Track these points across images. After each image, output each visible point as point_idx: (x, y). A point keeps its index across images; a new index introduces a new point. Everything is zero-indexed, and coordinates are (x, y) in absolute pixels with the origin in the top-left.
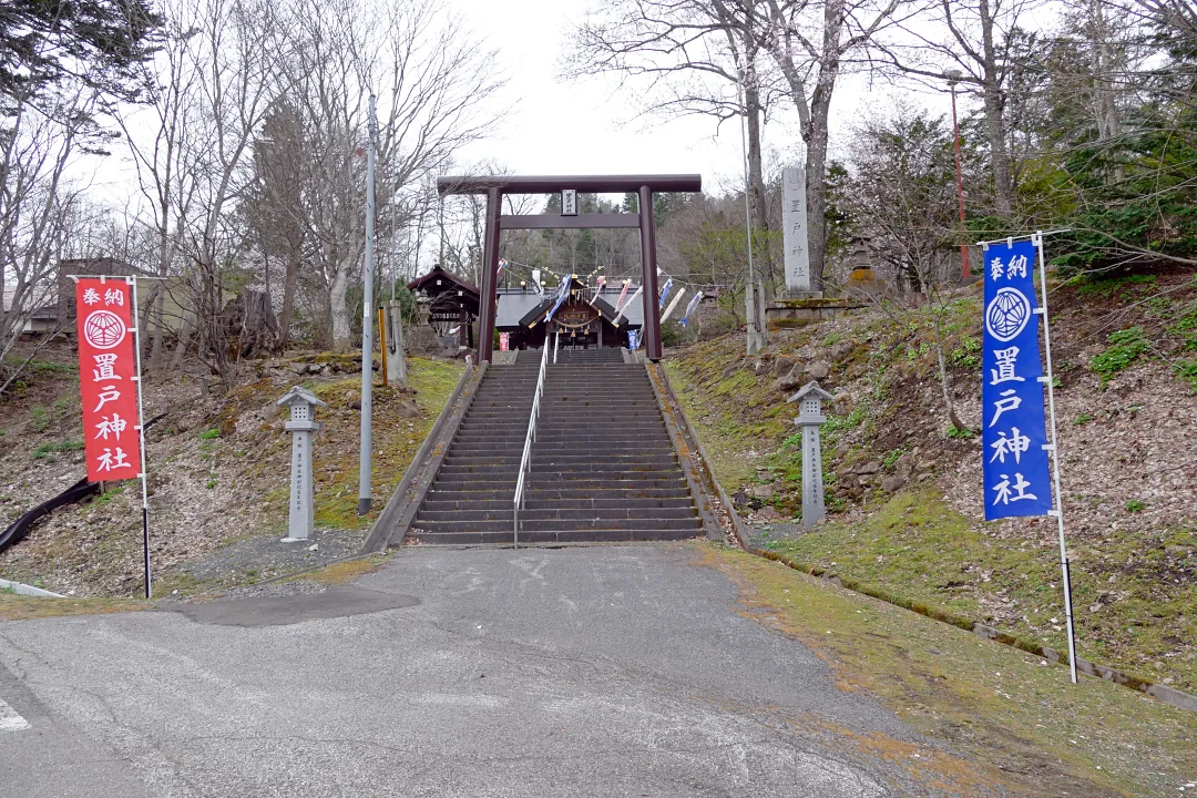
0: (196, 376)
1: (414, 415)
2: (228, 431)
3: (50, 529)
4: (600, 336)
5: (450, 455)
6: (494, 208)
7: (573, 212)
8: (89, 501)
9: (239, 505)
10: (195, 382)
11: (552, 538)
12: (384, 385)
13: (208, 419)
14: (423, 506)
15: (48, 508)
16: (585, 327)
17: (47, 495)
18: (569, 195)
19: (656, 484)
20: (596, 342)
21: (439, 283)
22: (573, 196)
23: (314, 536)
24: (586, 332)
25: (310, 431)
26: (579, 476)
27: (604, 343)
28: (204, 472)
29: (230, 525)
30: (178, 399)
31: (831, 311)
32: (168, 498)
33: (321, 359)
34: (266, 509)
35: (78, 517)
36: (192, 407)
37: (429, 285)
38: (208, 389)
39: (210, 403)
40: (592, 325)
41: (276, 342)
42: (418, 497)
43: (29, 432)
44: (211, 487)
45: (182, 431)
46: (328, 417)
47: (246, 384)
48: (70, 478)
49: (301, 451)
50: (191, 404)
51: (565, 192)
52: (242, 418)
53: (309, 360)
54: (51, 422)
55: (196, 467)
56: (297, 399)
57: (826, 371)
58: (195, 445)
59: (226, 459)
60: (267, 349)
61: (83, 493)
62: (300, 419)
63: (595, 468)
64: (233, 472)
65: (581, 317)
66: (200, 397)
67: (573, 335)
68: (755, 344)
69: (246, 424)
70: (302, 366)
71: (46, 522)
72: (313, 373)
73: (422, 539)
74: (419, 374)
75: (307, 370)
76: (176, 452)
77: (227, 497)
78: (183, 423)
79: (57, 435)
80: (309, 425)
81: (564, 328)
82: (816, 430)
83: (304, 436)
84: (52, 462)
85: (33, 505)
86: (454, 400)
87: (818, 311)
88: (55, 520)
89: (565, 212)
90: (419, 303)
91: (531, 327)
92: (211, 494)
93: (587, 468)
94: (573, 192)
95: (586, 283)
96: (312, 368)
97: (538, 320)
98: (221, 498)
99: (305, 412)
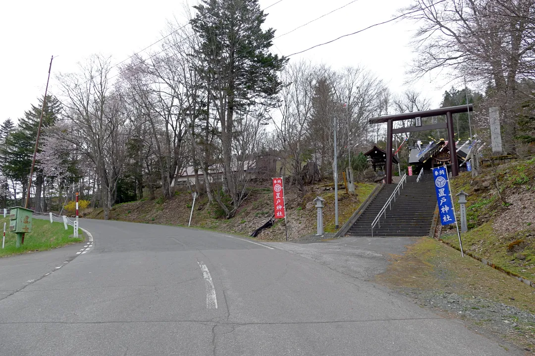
0: (295, 191)
1: (355, 202)
2: (304, 208)
3: (262, 234)
5: (364, 214)
6: (390, 126)
7: (420, 125)
8: (270, 227)
9: (306, 228)
10: (295, 193)
11: (385, 235)
12: (347, 193)
13: (299, 204)
14: (352, 227)
15: (260, 229)
17: (260, 226)
18: (418, 119)
19: (423, 222)
21: (376, 152)
22: (420, 119)
23: (323, 234)
25: (322, 208)
26: (400, 220)
28: (298, 219)
29: (304, 232)
30: (291, 198)
31: (509, 160)
32: (289, 226)
33: (330, 186)
34: (313, 228)
35: (268, 231)
36: (295, 201)
37: (371, 154)
38: (299, 196)
39: (299, 200)
41: (319, 178)
42: (351, 225)
43: (253, 209)
44: (300, 223)
45: (292, 208)
46: (330, 204)
47: (309, 194)
48: (264, 221)
49: (319, 213)
50: (294, 200)
51: (417, 118)
52: (308, 204)
53: (326, 186)
54: (258, 206)
55: (296, 218)
56: (318, 200)
57: (489, 184)
58: (296, 212)
59: (304, 216)
60: (316, 181)
61: (268, 225)
62: (319, 205)
63: (406, 217)
64: (305, 219)
66: (296, 198)
67: (444, 164)
68: (475, 174)
69: (309, 206)
70: (324, 188)
71: (261, 232)
72: (328, 190)
73: (350, 235)
74: (360, 189)
75: (326, 189)
76: (291, 214)
77: (304, 226)
78: (292, 206)
79: (260, 210)
80: (321, 206)
81: (439, 162)
82: (464, 205)
83: (320, 209)
84: (260, 217)
85: (257, 228)
86: (370, 197)
87: (503, 160)
88: (263, 232)
89: (417, 125)
90: (368, 161)
91: (424, 162)
92: (300, 225)
93: (404, 217)
94: (419, 118)
96: (327, 188)
97: (428, 159)
98: (302, 226)
99: (320, 203)
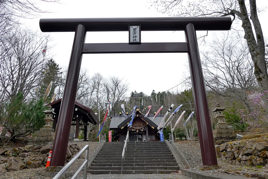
4: (147, 132)
16: (142, 129)
18: (135, 30)
20: (145, 134)
24: (142, 130)
27: (149, 134)
37: (80, 110)
40: (144, 128)
65: (140, 125)
67: (137, 131)
81: (134, 129)
91: (122, 128)
95: (142, 113)
97: (125, 126)
